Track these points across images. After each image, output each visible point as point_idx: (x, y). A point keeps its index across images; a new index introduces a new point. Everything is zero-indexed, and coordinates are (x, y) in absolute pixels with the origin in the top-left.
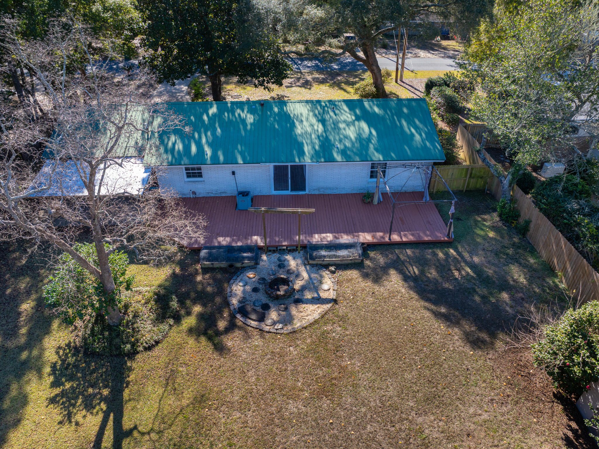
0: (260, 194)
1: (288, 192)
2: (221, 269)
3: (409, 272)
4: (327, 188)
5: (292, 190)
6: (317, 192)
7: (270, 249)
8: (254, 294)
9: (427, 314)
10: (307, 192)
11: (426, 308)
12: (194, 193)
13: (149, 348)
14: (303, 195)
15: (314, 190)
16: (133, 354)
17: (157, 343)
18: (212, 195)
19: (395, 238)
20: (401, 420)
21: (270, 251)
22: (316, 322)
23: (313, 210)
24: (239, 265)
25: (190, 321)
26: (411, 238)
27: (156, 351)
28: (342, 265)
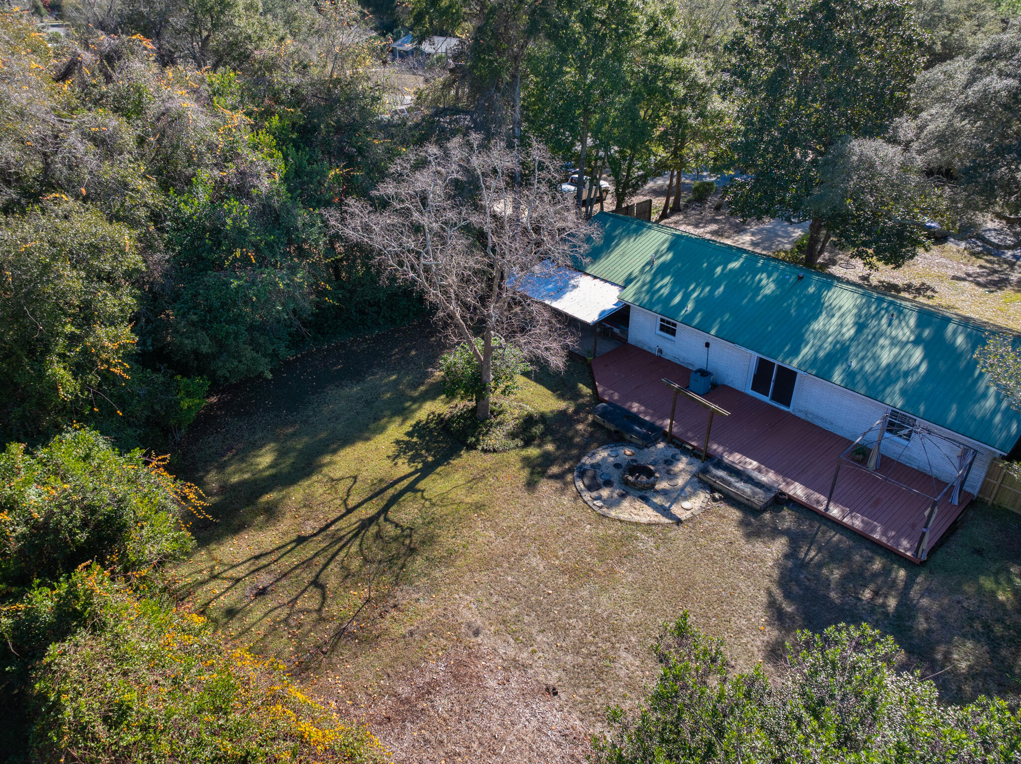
0: (730, 385)
1: (766, 399)
2: (609, 431)
3: (806, 554)
4: (818, 417)
5: (773, 398)
6: (802, 416)
7: (674, 440)
8: (612, 469)
9: (763, 598)
10: (790, 410)
11: (769, 593)
12: (660, 351)
13: (485, 451)
14: (783, 411)
15: (800, 411)
16: (472, 447)
17: (495, 451)
18: (678, 362)
19: (835, 512)
20: (607, 640)
21: (674, 443)
22: (637, 524)
23: (726, 413)
24: (627, 437)
25: (533, 452)
26: (857, 523)
27: (488, 457)
28: (735, 500)
